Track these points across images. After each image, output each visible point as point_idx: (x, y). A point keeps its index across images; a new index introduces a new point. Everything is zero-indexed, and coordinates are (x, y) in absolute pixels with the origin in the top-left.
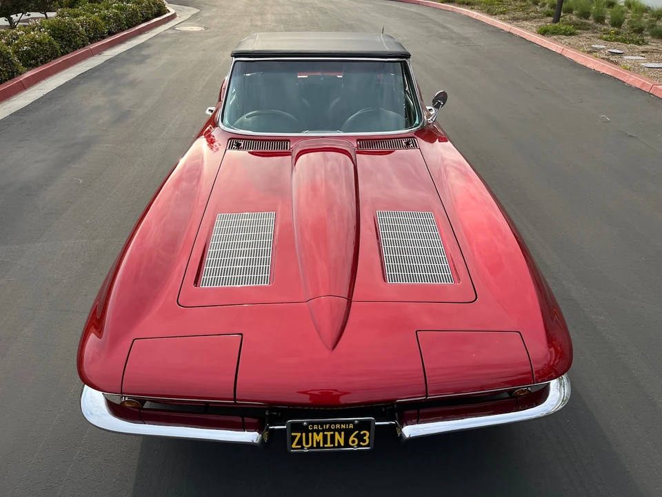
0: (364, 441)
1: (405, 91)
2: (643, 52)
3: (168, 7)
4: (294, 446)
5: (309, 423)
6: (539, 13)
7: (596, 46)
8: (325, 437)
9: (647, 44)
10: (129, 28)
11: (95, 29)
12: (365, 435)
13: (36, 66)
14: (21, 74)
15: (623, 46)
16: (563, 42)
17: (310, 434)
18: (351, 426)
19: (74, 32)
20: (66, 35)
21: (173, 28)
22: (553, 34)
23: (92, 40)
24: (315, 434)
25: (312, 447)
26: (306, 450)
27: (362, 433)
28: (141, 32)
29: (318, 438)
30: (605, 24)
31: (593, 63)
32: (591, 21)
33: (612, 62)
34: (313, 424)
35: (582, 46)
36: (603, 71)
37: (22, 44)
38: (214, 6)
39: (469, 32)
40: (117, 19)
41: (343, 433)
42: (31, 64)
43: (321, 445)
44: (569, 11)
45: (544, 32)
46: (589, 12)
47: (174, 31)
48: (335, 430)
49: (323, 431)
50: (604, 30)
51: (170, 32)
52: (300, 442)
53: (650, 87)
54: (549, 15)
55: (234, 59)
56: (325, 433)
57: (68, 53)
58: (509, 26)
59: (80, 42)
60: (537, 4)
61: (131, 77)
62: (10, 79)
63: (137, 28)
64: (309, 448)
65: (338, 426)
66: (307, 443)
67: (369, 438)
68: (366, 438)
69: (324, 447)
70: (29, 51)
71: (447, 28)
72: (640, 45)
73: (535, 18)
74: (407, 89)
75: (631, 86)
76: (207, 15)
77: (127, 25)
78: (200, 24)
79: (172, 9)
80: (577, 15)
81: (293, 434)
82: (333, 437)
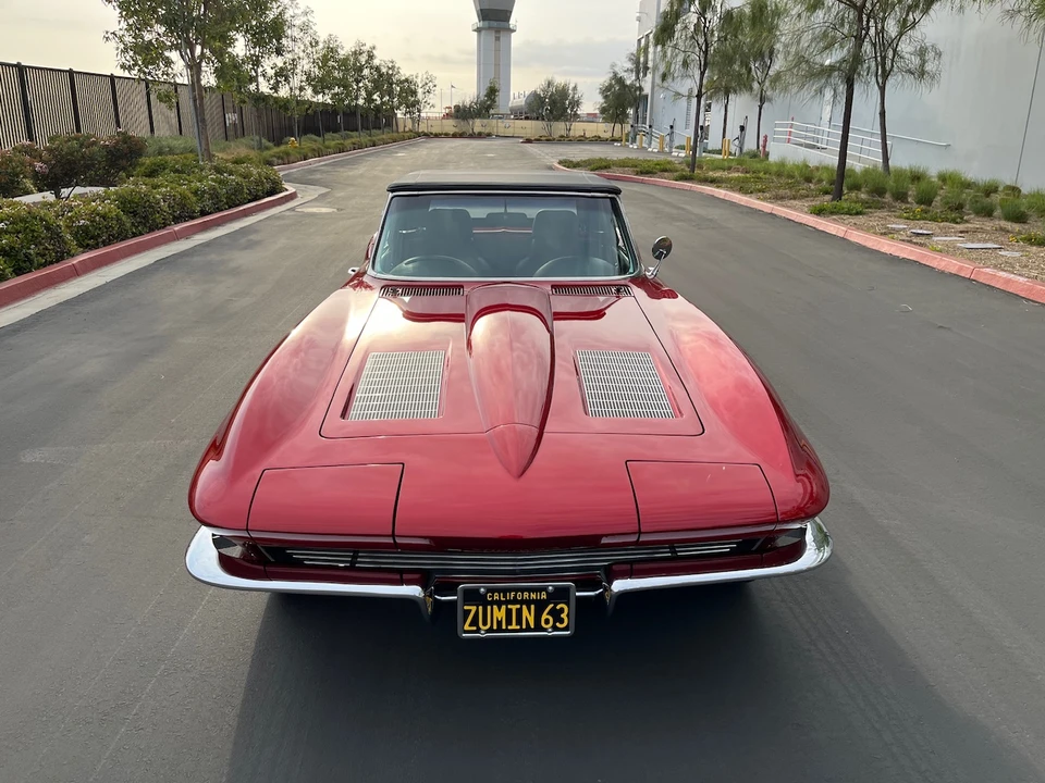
0: (562, 621)
1: (619, 247)
2: (961, 232)
3: (286, 186)
4: (467, 627)
5: (489, 590)
6: (813, 190)
7: (893, 226)
8: (509, 612)
9: (967, 221)
10: (230, 207)
11: (184, 207)
12: (562, 610)
13: (96, 247)
14: (73, 256)
15: (933, 225)
16: (846, 222)
17: (489, 608)
18: (544, 596)
19: (153, 207)
20: (140, 210)
21: (293, 209)
22: (832, 213)
23: (177, 220)
24: (495, 607)
25: (491, 630)
26: (482, 635)
27: (558, 607)
28: (246, 214)
29: (500, 614)
30: (908, 203)
31: (887, 246)
32: (888, 198)
33: (916, 244)
34: (492, 591)
35: (873, 227)
36: (902, 255)
37: (78, 216)
38: (352, 185)
39: (715, 213)
40: (214, 195)
41: (533, 607)
42: (88, 245)
43: (504, 627)
44: (856, 187)
45: (819, 212)
46: (884, 188)
47: (293, 213)
48: (522, 602)
49: (507, 602)
50: (906, 209)
51: (288, 213)
52: (474, 622)
53: (969, 272)
54: (826, 193)
55: (391, 195)
56: (509, 606)
57: (141, 234)
58: (771, 205)
59: (159, 220)
60: (811, 182)
61: (233, 265)
62: (57, 261)
63: (241, 208)
64: (487, 631)
65: (526, 595)
66: (485, 623)
67: (568, 616)
68: (564, 616)
69: (507, 630)
70: (87, 227)
71: (683, 209)
72: (957, 223)
73: (807, 196)
74: (621, 244)
75: (943, 272)
76: (342, 194)
77: (227, 203)
78: (330, 204)
79: (290, 188)
80: (867, 193)
81: (466, 608)
82: (519, 612)
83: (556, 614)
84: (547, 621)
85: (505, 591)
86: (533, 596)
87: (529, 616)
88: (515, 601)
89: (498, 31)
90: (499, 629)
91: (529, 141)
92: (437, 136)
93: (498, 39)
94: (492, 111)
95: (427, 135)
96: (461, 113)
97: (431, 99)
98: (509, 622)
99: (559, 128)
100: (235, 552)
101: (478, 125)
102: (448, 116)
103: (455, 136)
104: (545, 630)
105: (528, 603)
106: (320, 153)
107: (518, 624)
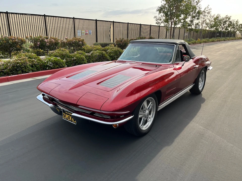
4: (63, 117)
17: (66, 114)
41: (71, 117)
81: (63, 113)
84: (73, 120)
85: (68, 112)
88: (69, 115)
90: (67, 119)
104: (73, 122)
106: (205, 42)
107: (69, 119)
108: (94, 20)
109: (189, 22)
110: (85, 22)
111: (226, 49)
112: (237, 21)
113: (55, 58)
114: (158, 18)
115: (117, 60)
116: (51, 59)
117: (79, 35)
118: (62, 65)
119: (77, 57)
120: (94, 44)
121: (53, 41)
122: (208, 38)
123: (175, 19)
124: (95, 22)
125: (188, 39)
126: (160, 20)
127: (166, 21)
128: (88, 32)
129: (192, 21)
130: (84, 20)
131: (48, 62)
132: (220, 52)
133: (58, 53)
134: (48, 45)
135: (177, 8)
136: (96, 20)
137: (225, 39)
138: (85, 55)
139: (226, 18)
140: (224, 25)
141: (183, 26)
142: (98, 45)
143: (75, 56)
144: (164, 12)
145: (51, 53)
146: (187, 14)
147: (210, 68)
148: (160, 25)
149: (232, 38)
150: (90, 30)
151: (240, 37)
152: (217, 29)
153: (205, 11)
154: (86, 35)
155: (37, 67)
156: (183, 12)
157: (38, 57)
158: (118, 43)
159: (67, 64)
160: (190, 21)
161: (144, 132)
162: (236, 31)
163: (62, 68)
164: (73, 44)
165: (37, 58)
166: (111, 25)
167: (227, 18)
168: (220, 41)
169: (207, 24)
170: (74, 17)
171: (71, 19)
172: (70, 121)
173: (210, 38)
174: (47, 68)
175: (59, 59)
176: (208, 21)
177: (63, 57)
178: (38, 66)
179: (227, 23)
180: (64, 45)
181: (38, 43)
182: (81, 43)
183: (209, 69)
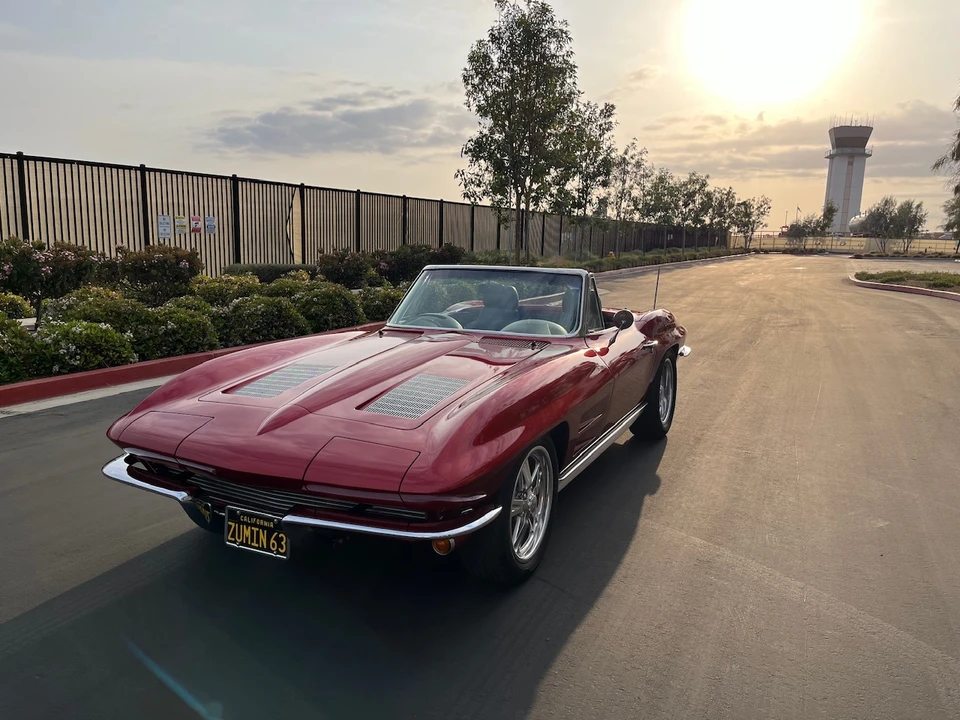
83: (278, 540)
84: (273, 544)
85: (251, 516)
86: (266, 524)
87: (263, 538)
88: (255, 525)
89: (852, 156)
90: (246, 545)
91: (858, 257)
92: (766, 252)
93: (851, 164)
94: (827, 230)
95: (757, 251)
96: (796, 232)
97: (764, 219)
98: (252, 541)
99: (898, 245)
100: (139, 465)
101: (810, 243)
102: (782, 235)
103: (785, 252)
104: (272, 552)
105: (263, 528)
106: (634, 264)
107: (258, 542)
108: (226, 178)
109: (576, 194)
110: (190, 184)
111: (707, 288)
112: (729, 192)
113: (91, 327)
114: (469, 176)
115: (385, 328)
116: (74, 329)
117: (164, 233)
118: (117, 352)
119: (179, 322)
120: (229, 271)
121: (70, 256)
122: (640, 249)
123: (528, 183)
124: (228, 185)
125: (577, 255)
126: (479, 185)
127: (499, 188)
128: (201, 225)
129: (584, 191)
130: (185, 176)
131: (56, 342)
132: (689, 299)
133: (99, 306)
134: (46, 274)
135: (537, 144)
136: (235, 179)
137: (694, 253)
138: (210, 313)
139: (692, 181)
140: (686, 205)
141: (557, 206)
142: (243, 272)
143: (170, 315)
144: (490, 157)
145: (65, 308)
146: (569, 169)
147: (686, 349)
148: (480, 203)
149: (715, 250)
150: (211, 216)
151: (743, 246)
152: (667, 219)
153: (627, 157)
154: (193, 234)
155: (12, 365)
156: (553, 160)
157: (15, 325)
158: (330, 267)
159: (140, 348)
160: (578, 190)
161: (526, 567)
162: (729, 227)
163: (119, 365)
164: (154, 272)
165: (9, 326)
166: (293, 196)
167: (694, 182)
168: (678, 260)
169: (635, 202)
170: (142, 166)
171: (133, 172)
172: (262, 549)
173: (647, 250)
174: (56, 368)
175: (106, 331)
176: (636, 193)
177: (120, 319)
178: (18, 361)
179: (698, 199)
180: (110, 273)
181: (6, 268)
182: (184, 264)
183: (682, 354)
